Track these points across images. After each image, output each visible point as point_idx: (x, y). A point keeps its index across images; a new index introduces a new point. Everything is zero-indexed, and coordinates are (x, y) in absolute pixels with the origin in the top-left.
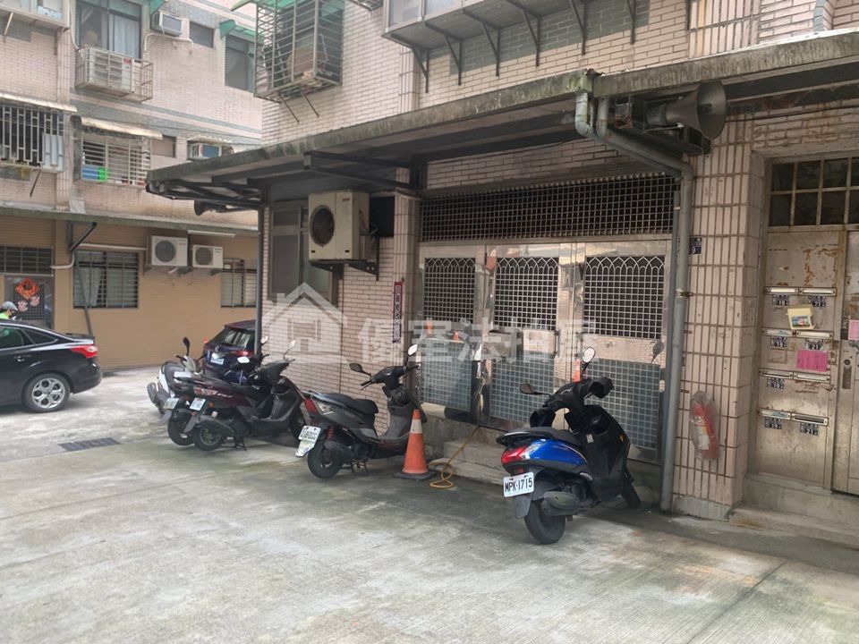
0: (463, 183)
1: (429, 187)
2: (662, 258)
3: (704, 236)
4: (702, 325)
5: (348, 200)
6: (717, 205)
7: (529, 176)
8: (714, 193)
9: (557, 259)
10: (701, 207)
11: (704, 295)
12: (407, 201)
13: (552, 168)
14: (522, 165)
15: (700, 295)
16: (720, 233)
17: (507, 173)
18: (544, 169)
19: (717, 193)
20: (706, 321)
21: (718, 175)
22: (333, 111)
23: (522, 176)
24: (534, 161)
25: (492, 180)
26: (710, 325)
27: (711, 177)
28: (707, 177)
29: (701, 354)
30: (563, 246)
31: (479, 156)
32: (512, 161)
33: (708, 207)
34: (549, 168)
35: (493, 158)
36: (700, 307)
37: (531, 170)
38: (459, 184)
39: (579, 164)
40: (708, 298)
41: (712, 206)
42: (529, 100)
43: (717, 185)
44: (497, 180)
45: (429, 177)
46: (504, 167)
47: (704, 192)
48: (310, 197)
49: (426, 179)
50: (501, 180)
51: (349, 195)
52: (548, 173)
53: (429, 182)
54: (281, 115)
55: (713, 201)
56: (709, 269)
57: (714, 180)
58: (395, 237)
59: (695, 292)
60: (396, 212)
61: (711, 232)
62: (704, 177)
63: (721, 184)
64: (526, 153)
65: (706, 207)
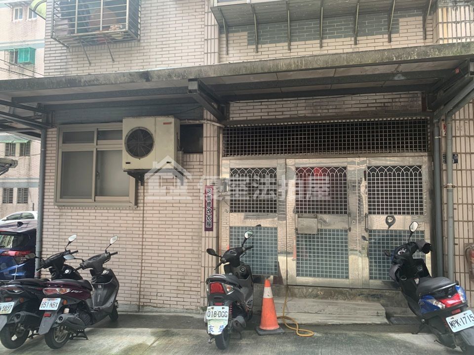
0: (263, 117)
1: (231, 119)
2: (420, 167)
3: (459, 153)
4: (462, 204)
5: (170, 123)
6: (465, 136)
7: (319, 115)
8: (463, 128)
9: (345, 168)
10: (456, 137)
11: (462, 187)
12: (216, 127)
13: (337, 111)
14: (312, 108)
15: (459, 187)
16: (469, 151)
17: (302, 112)
18: (330, 111)
19: (465, 129)
20: (465, 202)
21: (464, 120)
22: (131, 59)
23: (313, 115)
24: (322, 105)
25: (289, 116)
26: (467, 204)
27: (460, 120)
28: (457, 120)
29: (463, 221)
30: (350, 160)
31: (276, 100)
32: (304, 105)
33: (460, 136)
34: (334, 111)
35: (289, 102)
36: (460, 193)
37: (320, 111)
38: (260, 117)
39: (358, 110)
40: (465, 189)
41: (462, 136)
42: (442, 55)
43: (465, 126)
44: (292, 116)
45: (231, 112)
46: (298, 109)
47: (457, 128)
48: (124, 120)
49: (229, 113)
50: (296, 116)
51: (171, 120)
52: (334, 114)
53: (231, 116)
54: (69, 57)
55: (462, 133)
56: (464, 172)
57: (462, 122)
58: (204, 153)
59: (456, 186)
60: (205, 135)
61: (463, 151)
62: (455, 120)
63: (467, 125)
64: (315, 101)
65: (459, 137)
